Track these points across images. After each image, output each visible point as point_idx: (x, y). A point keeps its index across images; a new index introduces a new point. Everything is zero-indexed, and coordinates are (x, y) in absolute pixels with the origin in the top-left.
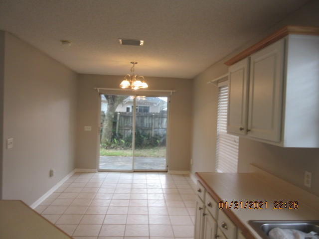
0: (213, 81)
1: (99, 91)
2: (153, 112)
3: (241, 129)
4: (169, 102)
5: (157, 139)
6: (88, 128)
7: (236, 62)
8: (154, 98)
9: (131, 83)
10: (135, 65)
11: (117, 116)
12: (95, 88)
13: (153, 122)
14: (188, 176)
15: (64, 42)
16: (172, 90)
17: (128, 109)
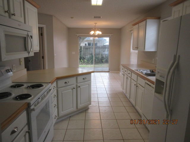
0: (129, 30)
1: (78, 36)
2: (100, 45)
3: (136, 48)
4: (110, 40)
5: (102, 59)
6: (74, 53)
7: (135, 25)
8: (100, 38)
9: (95, 32)
10: (96, 24)
11: (82, 48)
12: (76, 34)
13: (100, 51)
14: (119, 73)
15: (72, 18)
16: (111, 34)
17: (86, 44)
